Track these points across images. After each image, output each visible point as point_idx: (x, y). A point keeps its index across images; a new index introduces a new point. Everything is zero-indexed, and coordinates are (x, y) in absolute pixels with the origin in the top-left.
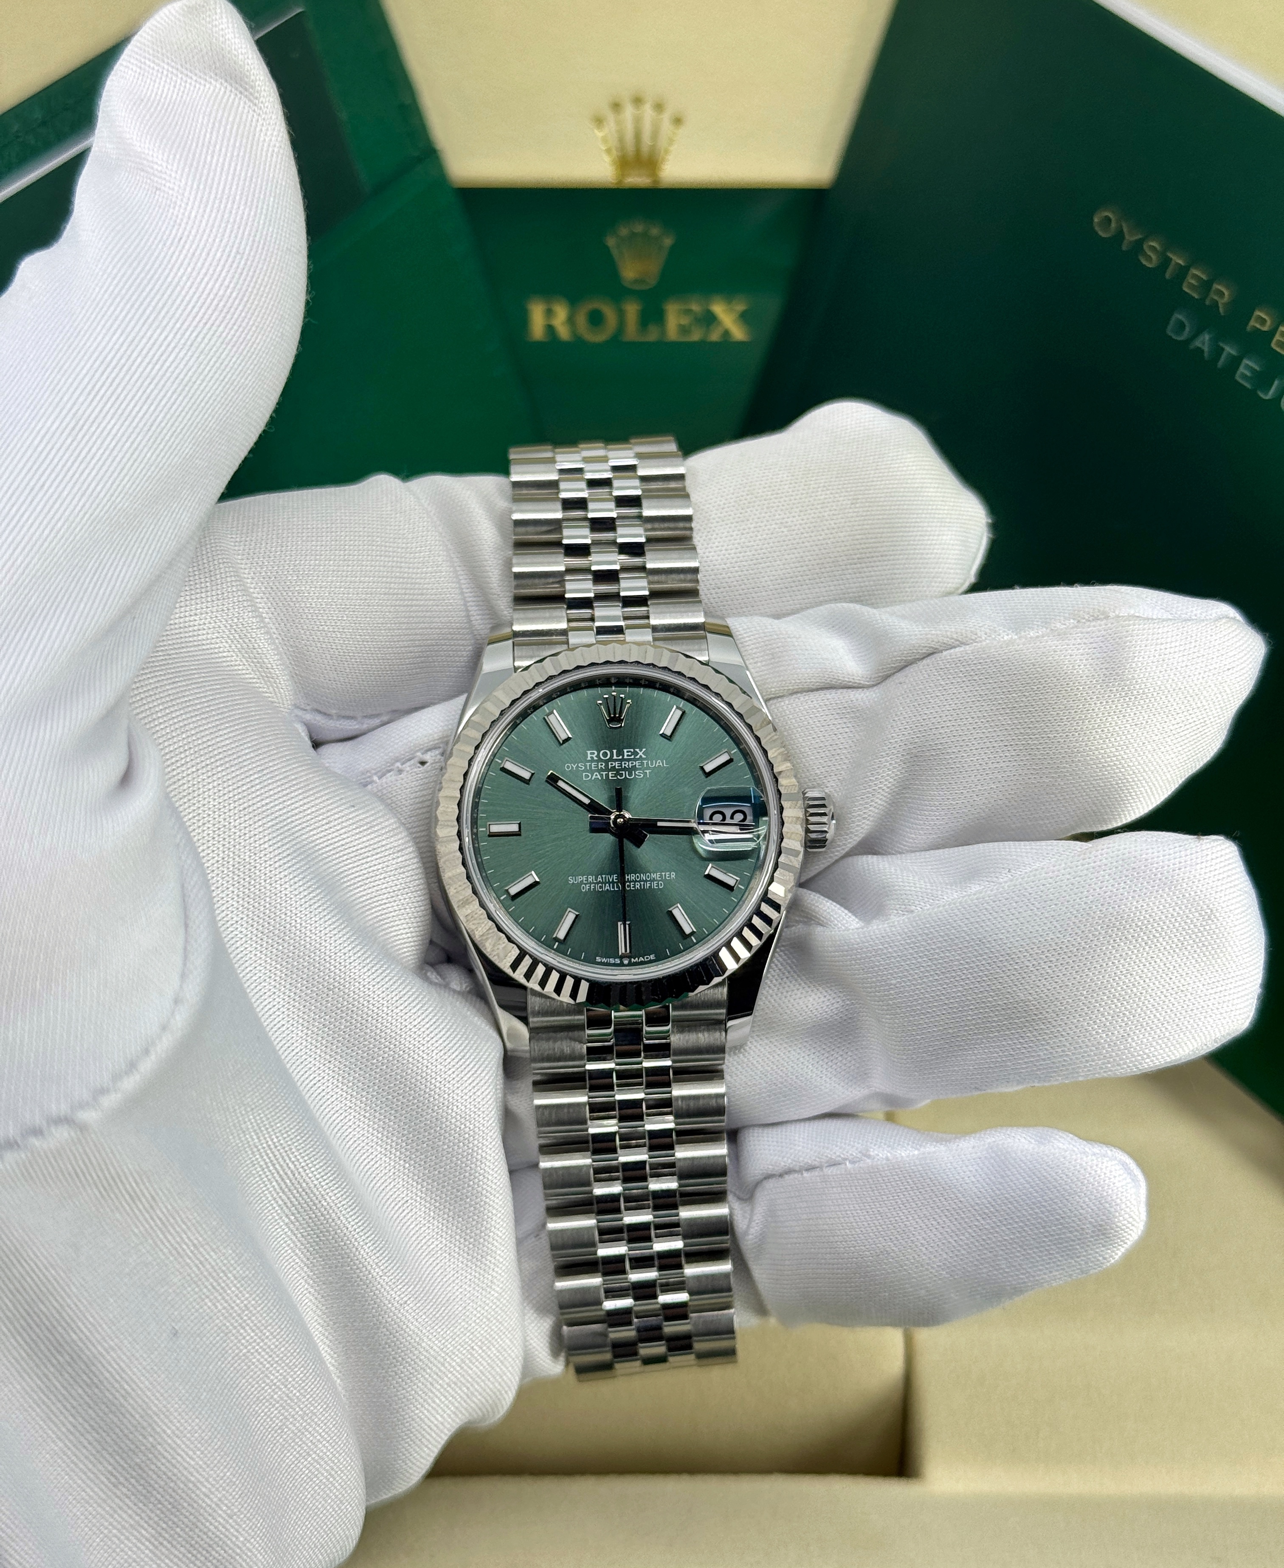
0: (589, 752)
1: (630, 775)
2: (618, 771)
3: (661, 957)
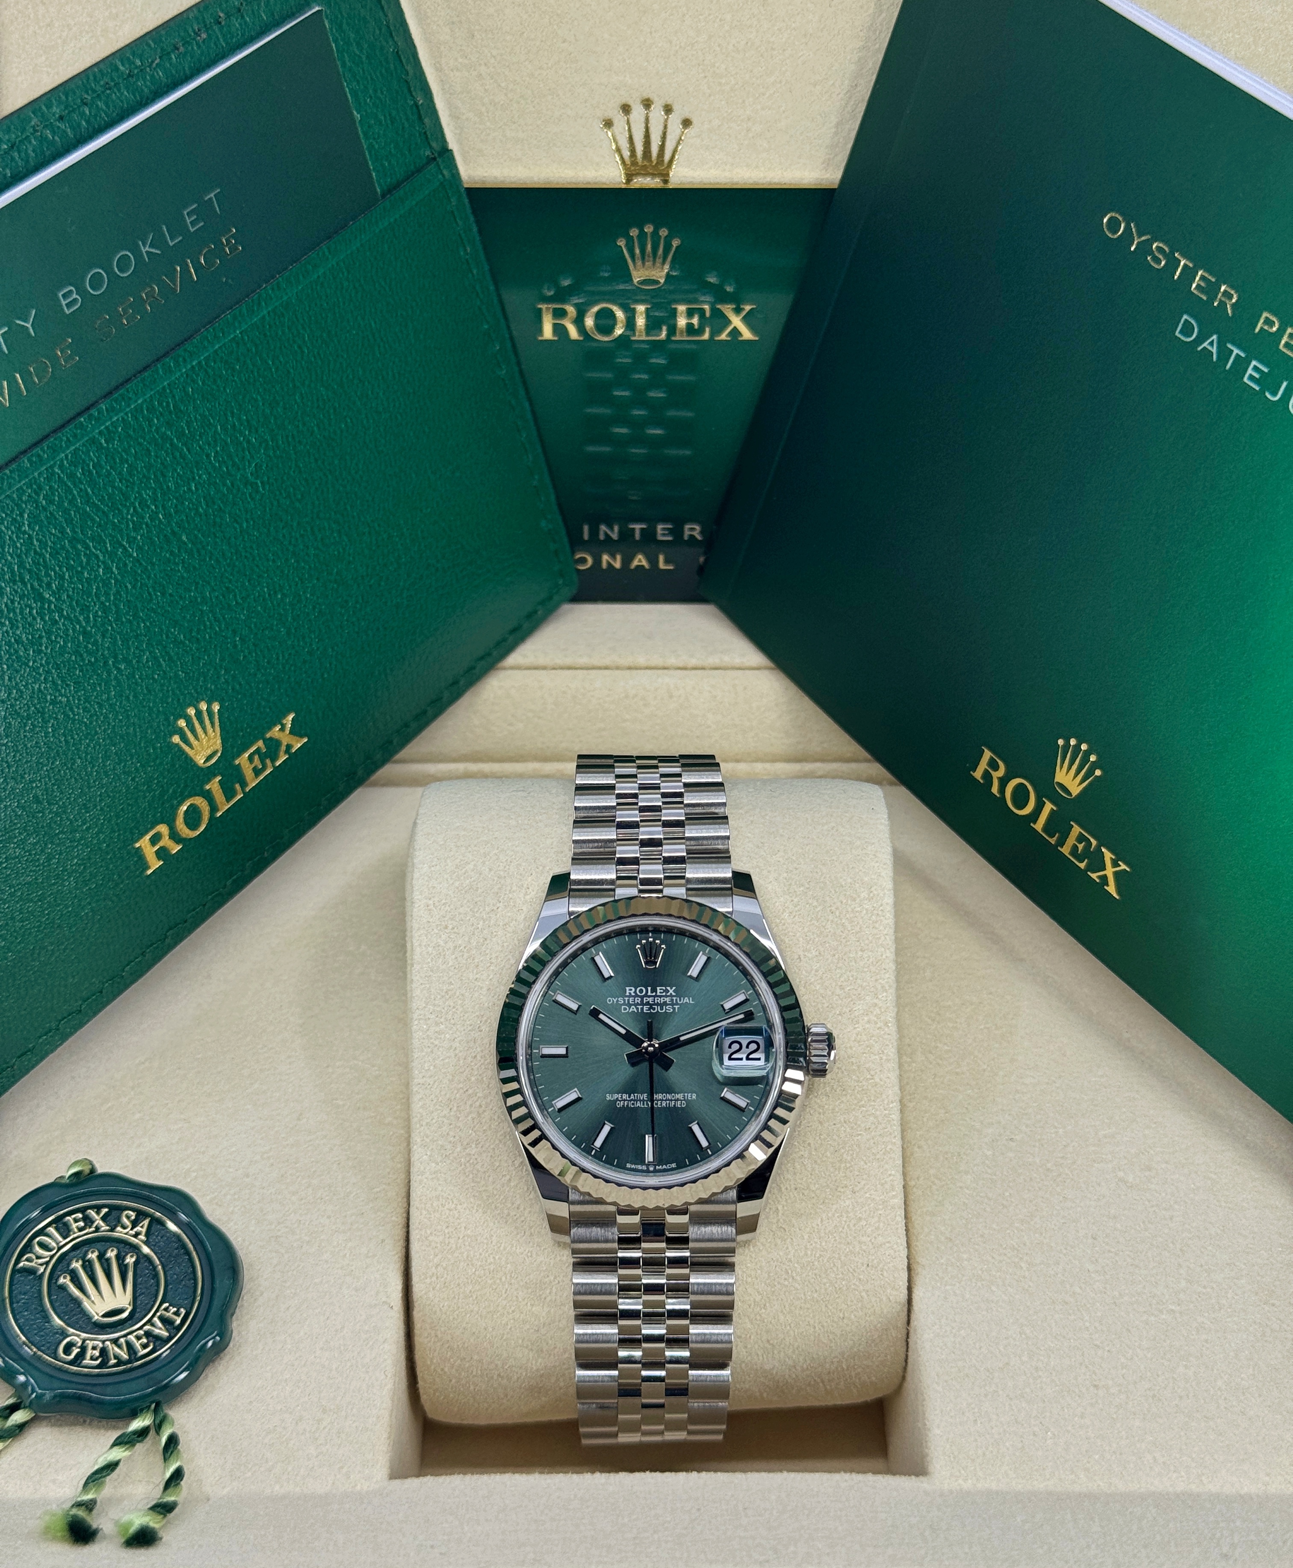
0: (627, 988)
1: (662, 1009)
2: (651, 1005)
3: (681, 1166)
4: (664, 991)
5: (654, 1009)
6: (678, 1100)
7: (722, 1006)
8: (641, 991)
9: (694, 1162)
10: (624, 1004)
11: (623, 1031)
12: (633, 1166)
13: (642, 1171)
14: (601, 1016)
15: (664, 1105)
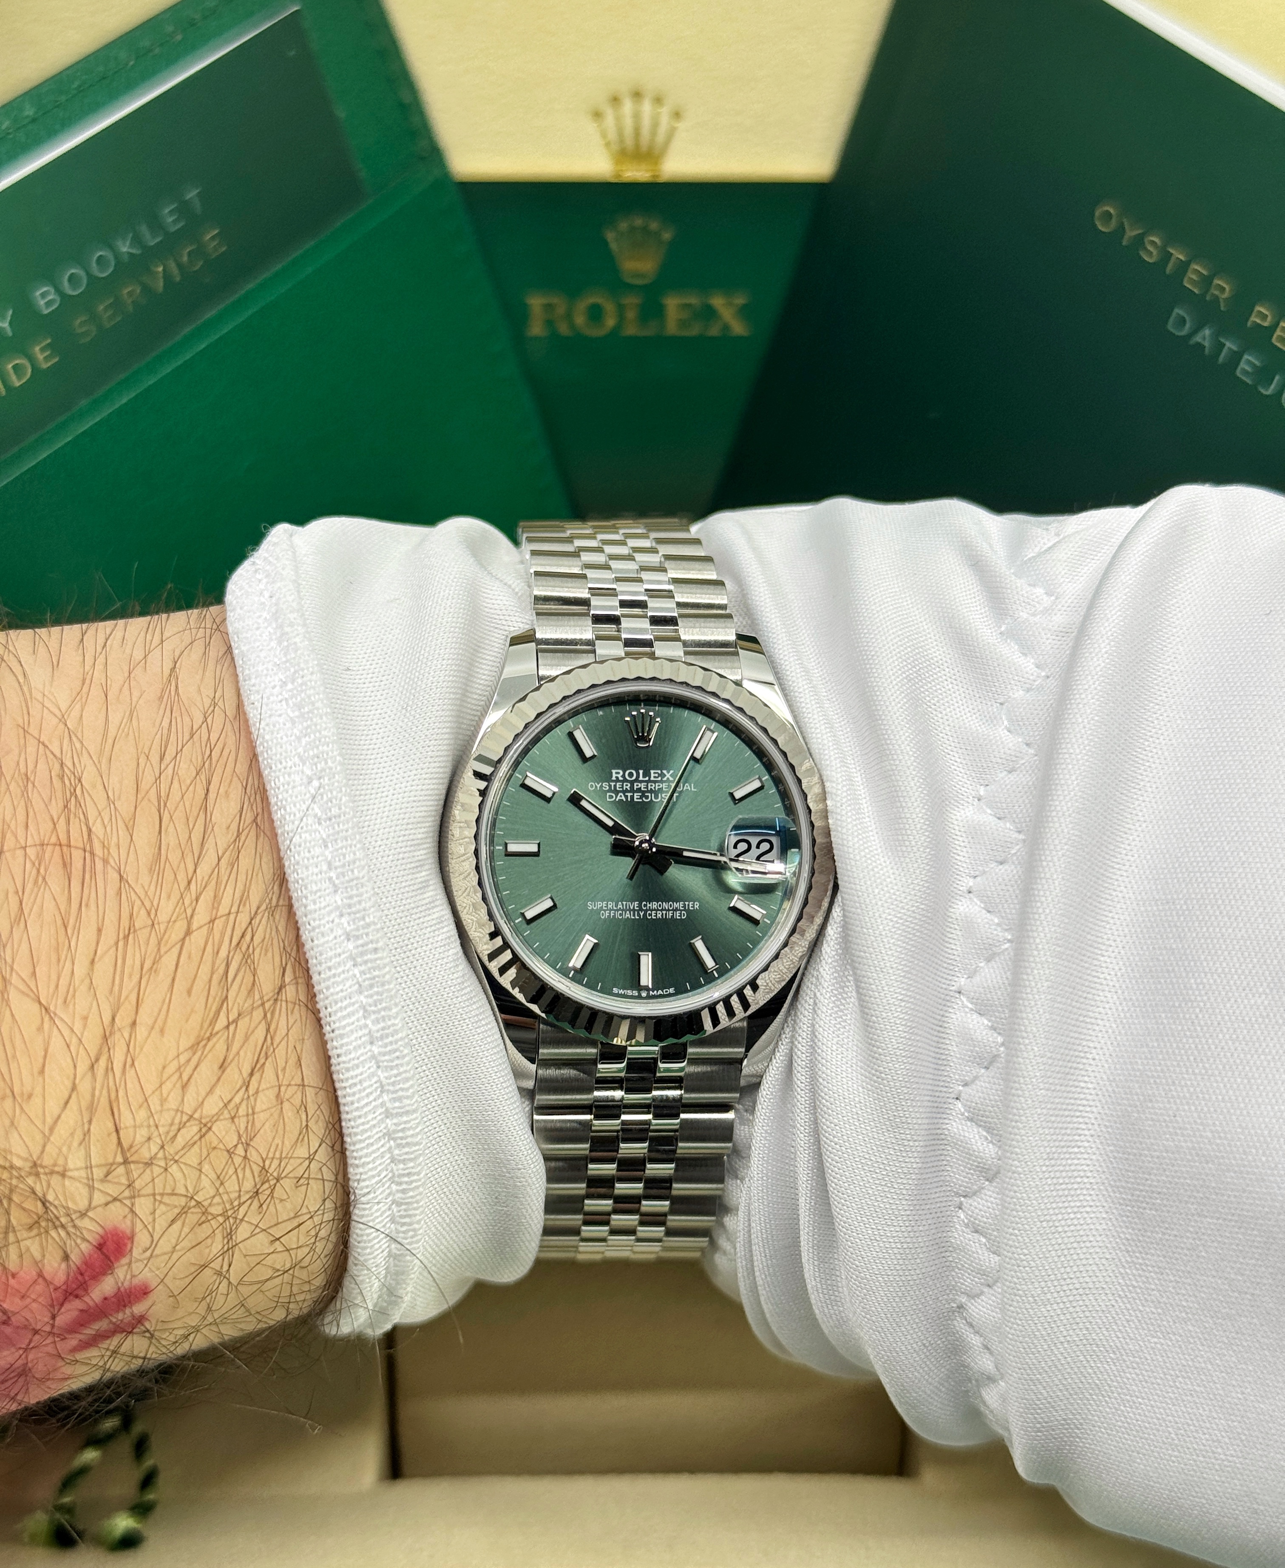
0: (614, 771)
1: (656, 797)
2: (643, 792)
3: (681, 991)
4: (659, 775)
5: (647, 797)
6: (676, 910)
7: (732, 795)
8: (631, 775)
9: (696, 986)
10: (610, 790)
11: (610, 823)
12: (621, 992)
13: (632, 997)
14: (584, 803)
15: (659, 916)
